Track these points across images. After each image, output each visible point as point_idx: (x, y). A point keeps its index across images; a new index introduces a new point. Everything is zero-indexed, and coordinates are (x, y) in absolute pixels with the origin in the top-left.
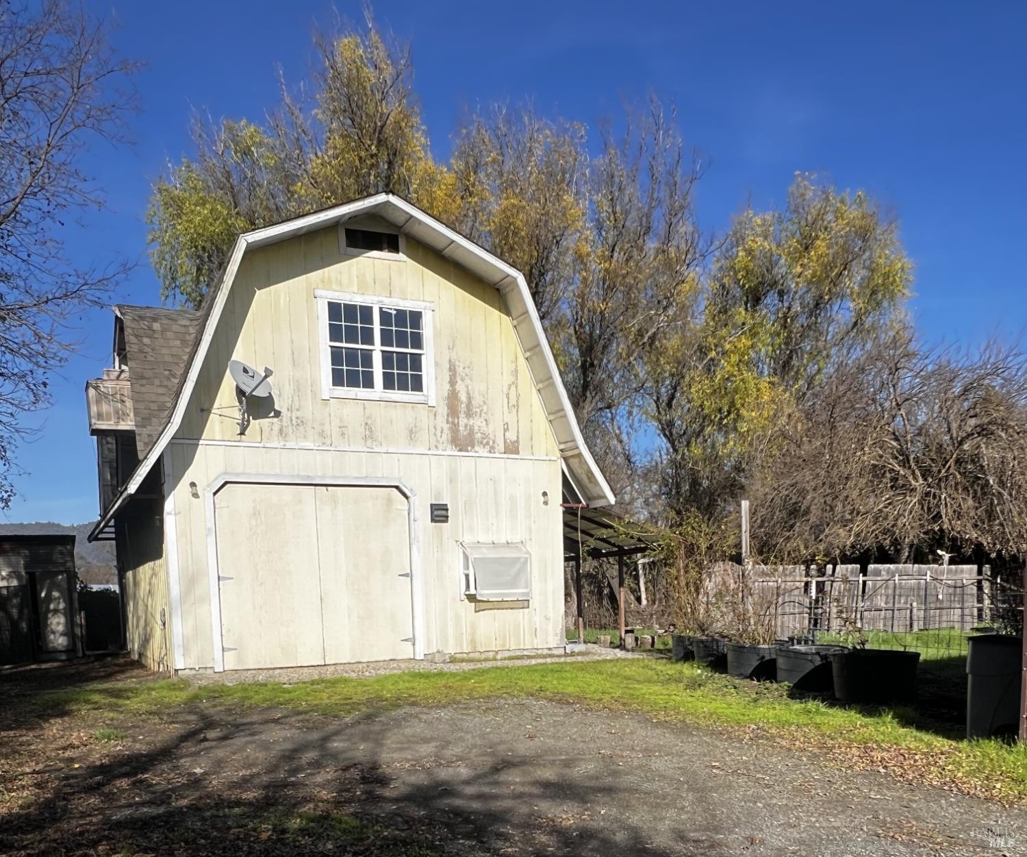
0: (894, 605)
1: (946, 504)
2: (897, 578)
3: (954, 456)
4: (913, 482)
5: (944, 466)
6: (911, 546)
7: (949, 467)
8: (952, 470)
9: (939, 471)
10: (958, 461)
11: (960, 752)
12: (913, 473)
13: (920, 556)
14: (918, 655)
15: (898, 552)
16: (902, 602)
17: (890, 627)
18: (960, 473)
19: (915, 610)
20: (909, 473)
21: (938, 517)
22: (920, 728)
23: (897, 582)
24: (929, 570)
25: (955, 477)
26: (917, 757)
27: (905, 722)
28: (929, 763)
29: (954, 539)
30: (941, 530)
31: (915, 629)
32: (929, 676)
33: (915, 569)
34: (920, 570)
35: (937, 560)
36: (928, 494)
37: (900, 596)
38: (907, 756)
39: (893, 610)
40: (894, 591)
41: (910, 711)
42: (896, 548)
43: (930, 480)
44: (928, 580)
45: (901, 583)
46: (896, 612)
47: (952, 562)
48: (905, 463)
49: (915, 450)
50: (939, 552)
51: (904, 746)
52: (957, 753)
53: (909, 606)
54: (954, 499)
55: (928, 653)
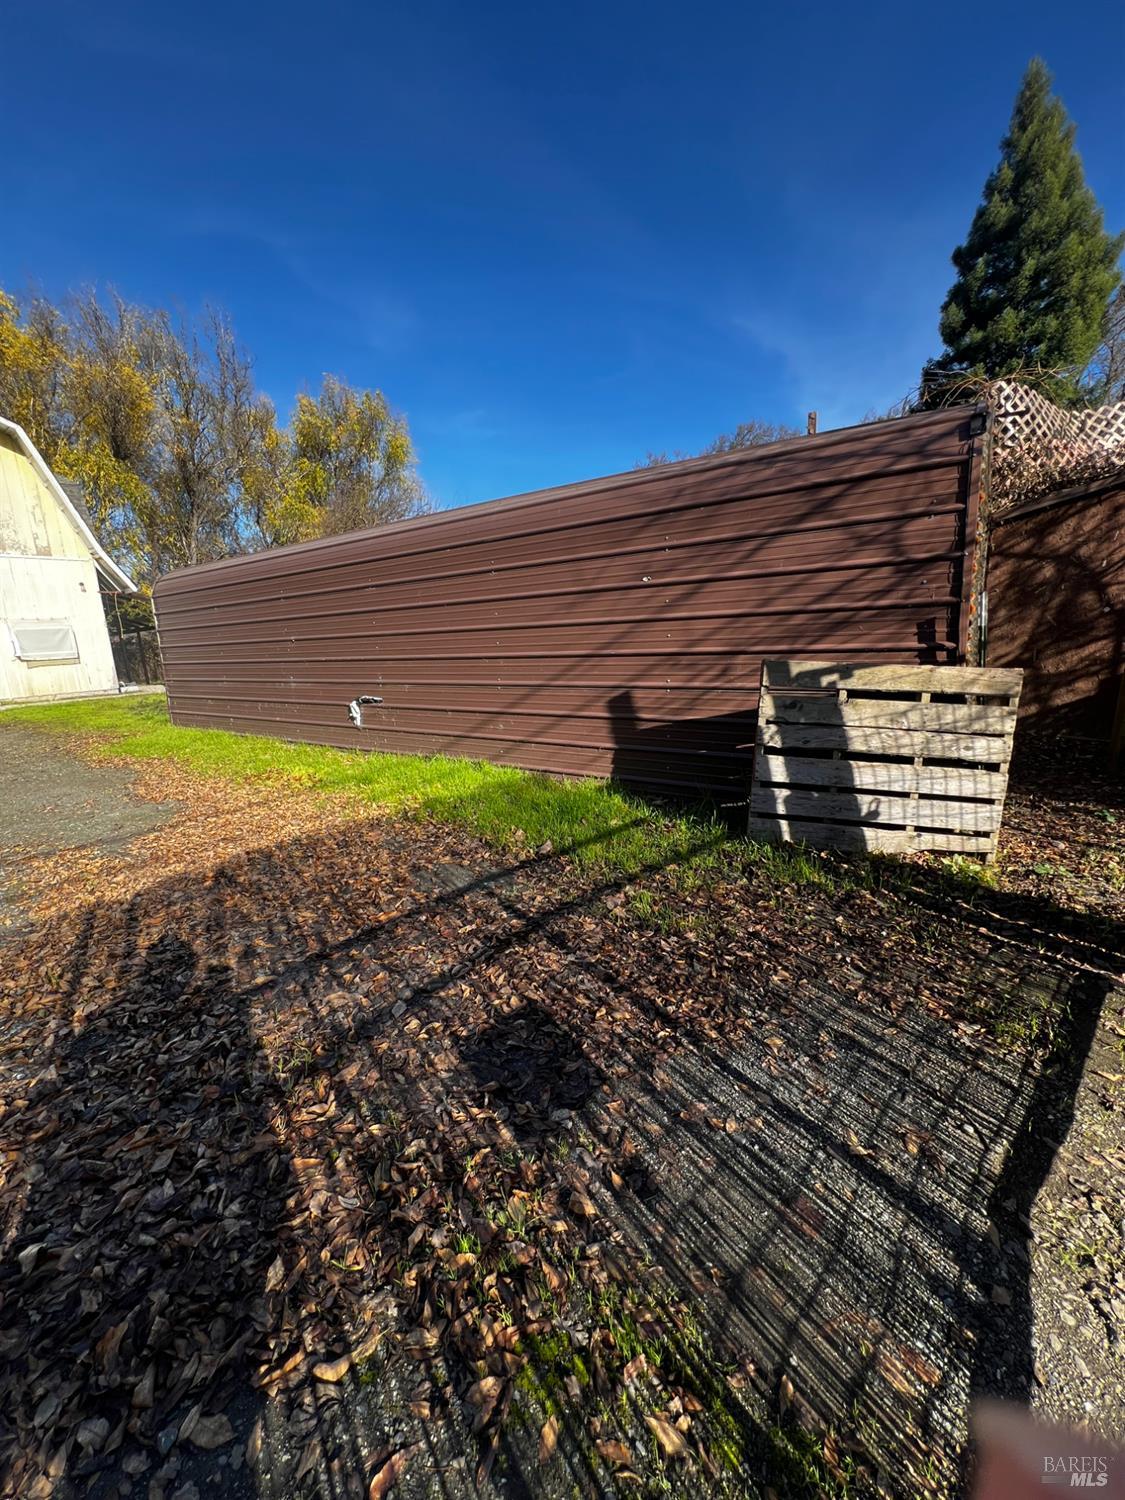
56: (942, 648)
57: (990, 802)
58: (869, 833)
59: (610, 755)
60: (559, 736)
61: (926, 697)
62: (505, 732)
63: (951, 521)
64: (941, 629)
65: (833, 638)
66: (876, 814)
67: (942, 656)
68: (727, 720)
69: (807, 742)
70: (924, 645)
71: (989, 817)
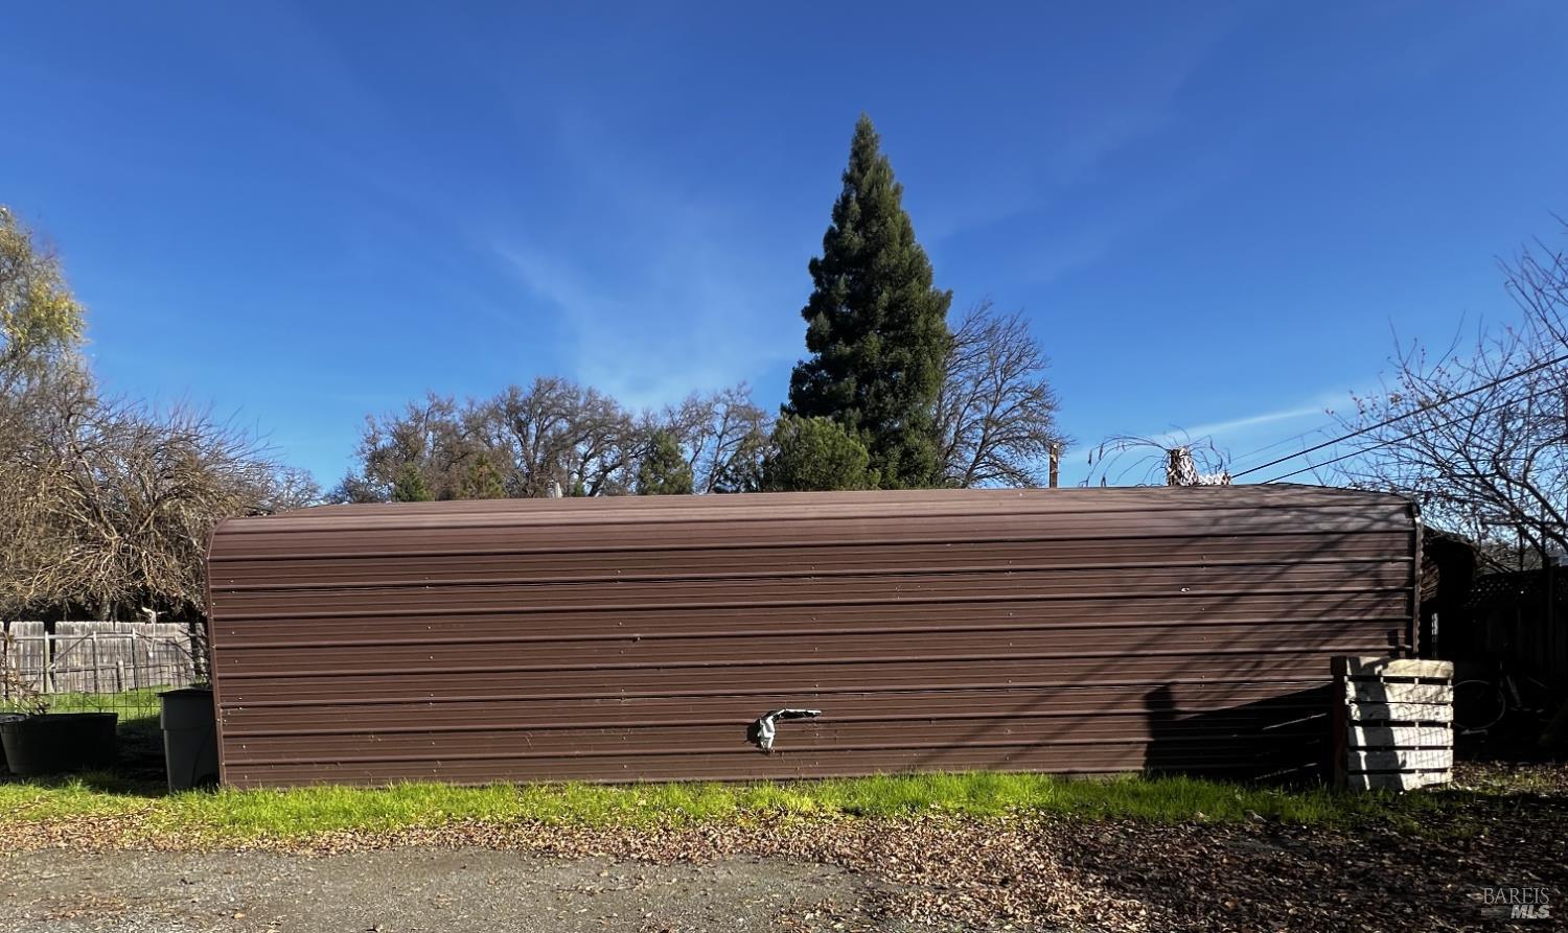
0: (95, 664)
1: (148, 562)
2: (95, 636)
3: (152, 514)
4: (106, 536)
5: (142, 523)
6: (113, 603)
7: (148, 525)
8: (152, 528)
9: (137, 528)
10: (157, 519)
11: (160, 809)
12: (106, 526)
13: (124, 614)
14: (115, 716)
15: (97, 609)
16: (105, 661)
17: (93, 688)
18: (160, 531)
19: (122, 669)
20: (100, 526)
21: (139, 574)
22: (113, 791)
23: (95, 640)
24: (134, 628)
25: (156, 535)
26: (109, 823)
27: (97, 786)
28: (124, 827)
29: (160, 597)
30: (145, 587)
31: (125, 689)
32: (133, 736)
33: (117, 627)
34: (123, 628)
35: (145, 618)
36: (125, 550)
37: (102, 654)
38: (96, 823)
39: (95, 670)
40: (94, 650)
41: (105, 776)
42: (94, 605)
43: (127, 536)
44: (135, 638)
45: (101, 642)
46: (99, 672)
47: (160, 620)
48: (95, 514)
49: (104, 501)
50: (145, 610)
51: (94, 814)
52: (156, 810)
53: (114, 665)
54: (156, 557)
55: (126, 713)
56: (1404, 649)
57: (1445, 748)
58: (1403, 777)
59: (1143, 748)
60: (1083, 735)
61: (1417, 680)
62: (1013, 737)
63: (1405, 567)
64: (1401, 636)
65: (1334, 642)
66: (1404, 762)
67: (1402, 653)
68: (1253, 708)
69: (1371, 715)
70: (1393, 647)
71: (1445, 759)
